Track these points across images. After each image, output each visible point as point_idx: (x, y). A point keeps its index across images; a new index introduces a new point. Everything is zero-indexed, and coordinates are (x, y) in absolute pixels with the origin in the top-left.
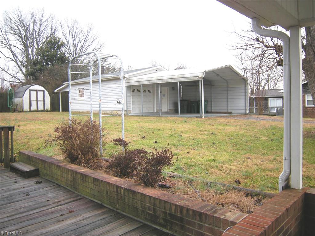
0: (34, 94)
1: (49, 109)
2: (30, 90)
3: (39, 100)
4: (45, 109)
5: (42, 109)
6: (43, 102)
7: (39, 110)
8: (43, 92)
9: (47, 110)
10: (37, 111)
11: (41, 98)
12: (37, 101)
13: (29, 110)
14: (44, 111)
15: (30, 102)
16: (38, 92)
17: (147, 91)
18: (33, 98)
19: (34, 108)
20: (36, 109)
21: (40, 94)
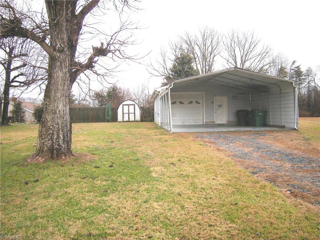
0: (126, 108)
1: (139, 120)
2: (123, 105)
3: (130, 112)
4: (136, 120)
5: (133, 120)
6: (134, 114)
7: (130, 120)
8: (133, 106)
9: (137, 120)
10: (129, 121)
11: (132, 110)
12: (129, 113)
13: (122, 121)
14: (135, 121)
15: (123, 114)
16: (130, 106)
17: (194, 102)
18: (126, 111)
19: (126, 119)
20: (128, 120)
21: (132, 108)
